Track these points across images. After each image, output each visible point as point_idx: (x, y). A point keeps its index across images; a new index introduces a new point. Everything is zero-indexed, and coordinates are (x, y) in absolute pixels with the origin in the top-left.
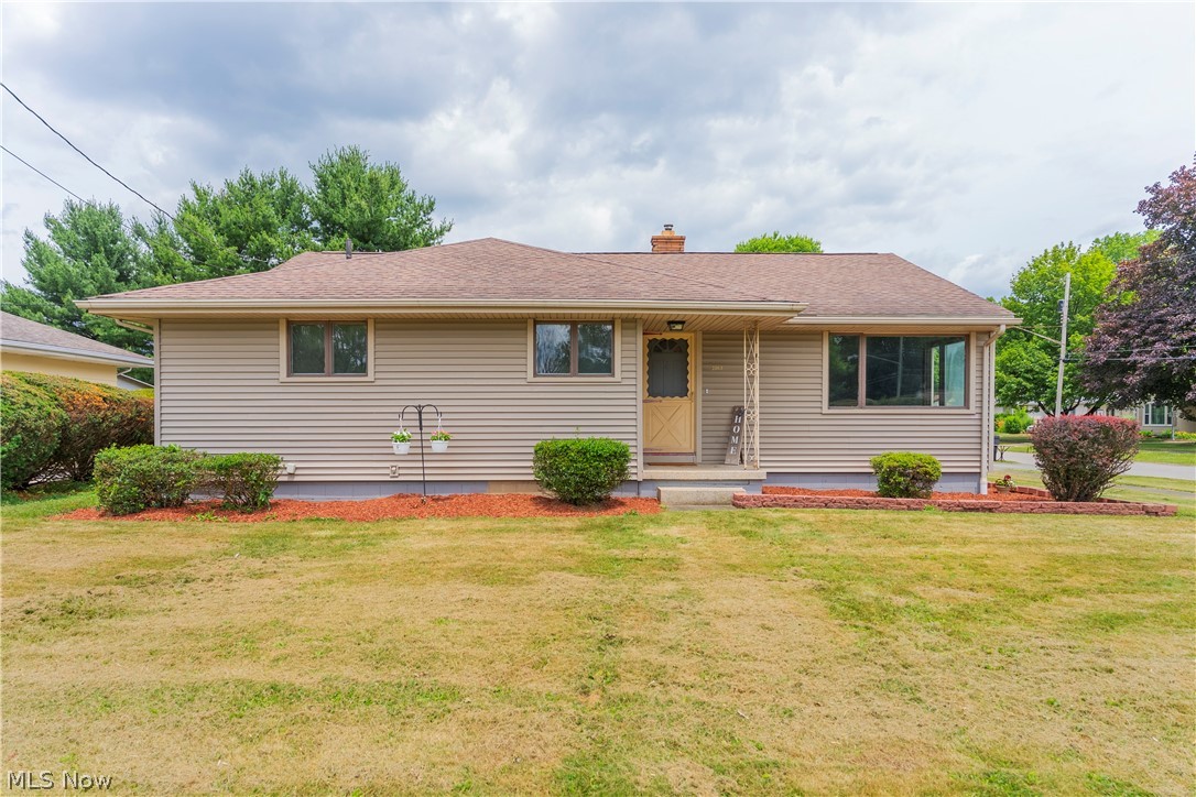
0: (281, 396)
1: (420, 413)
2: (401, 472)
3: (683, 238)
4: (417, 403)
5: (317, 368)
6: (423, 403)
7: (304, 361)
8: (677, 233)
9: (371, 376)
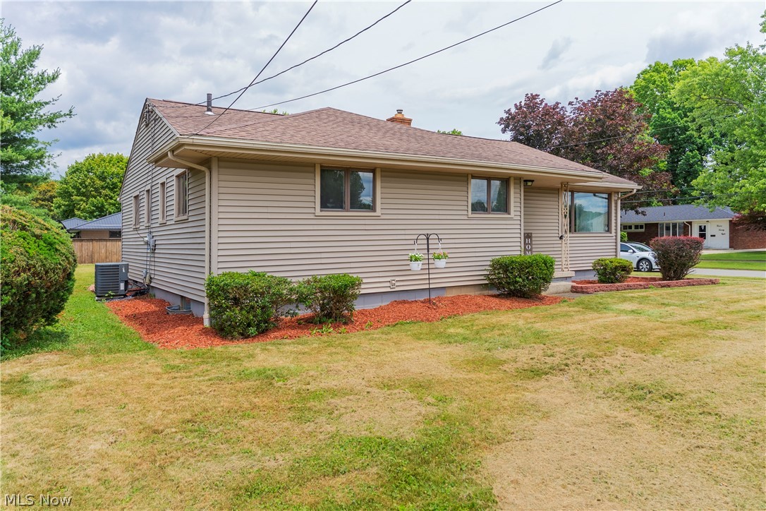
0: (316, 227)
1: (428, 239)
2: (398, 284)
3: (411, 120)
4: (425, 232)
5: (339, 205)
6: (429, 232)
7: (331, 200)
8: (407, 116)
9: (379, 212)
